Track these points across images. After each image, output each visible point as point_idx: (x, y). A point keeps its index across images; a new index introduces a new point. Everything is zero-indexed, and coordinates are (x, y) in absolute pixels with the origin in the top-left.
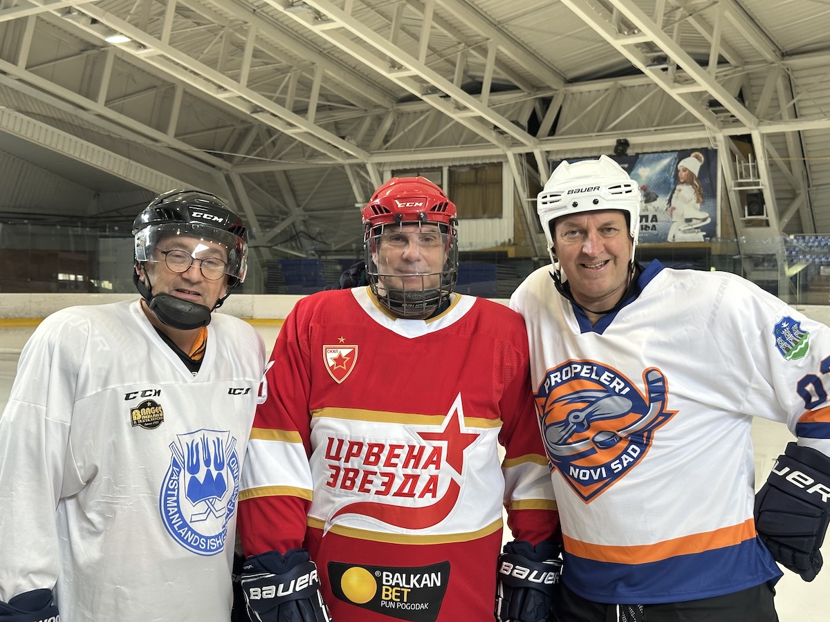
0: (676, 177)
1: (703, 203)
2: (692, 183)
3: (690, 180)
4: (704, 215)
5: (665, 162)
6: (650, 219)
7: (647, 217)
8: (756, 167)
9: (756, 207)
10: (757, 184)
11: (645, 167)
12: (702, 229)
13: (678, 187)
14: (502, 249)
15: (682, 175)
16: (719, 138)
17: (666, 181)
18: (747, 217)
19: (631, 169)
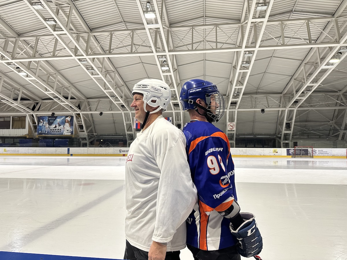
0: (65, 121)
1: (70, 127)
2: (68, 123)
3: (68, 122)
4: (71, 129)
5: (63, 118)
8: (81, 120)
9: (82, 128)
10: (82, 123)
11: (59, 119)
12: (70, 132)
13: (66, 123)
14: (25, 136)
15: (66, 121)
16: (74, 114)
17: (63, 122)
18: (80, 130)
19: (55, 119)
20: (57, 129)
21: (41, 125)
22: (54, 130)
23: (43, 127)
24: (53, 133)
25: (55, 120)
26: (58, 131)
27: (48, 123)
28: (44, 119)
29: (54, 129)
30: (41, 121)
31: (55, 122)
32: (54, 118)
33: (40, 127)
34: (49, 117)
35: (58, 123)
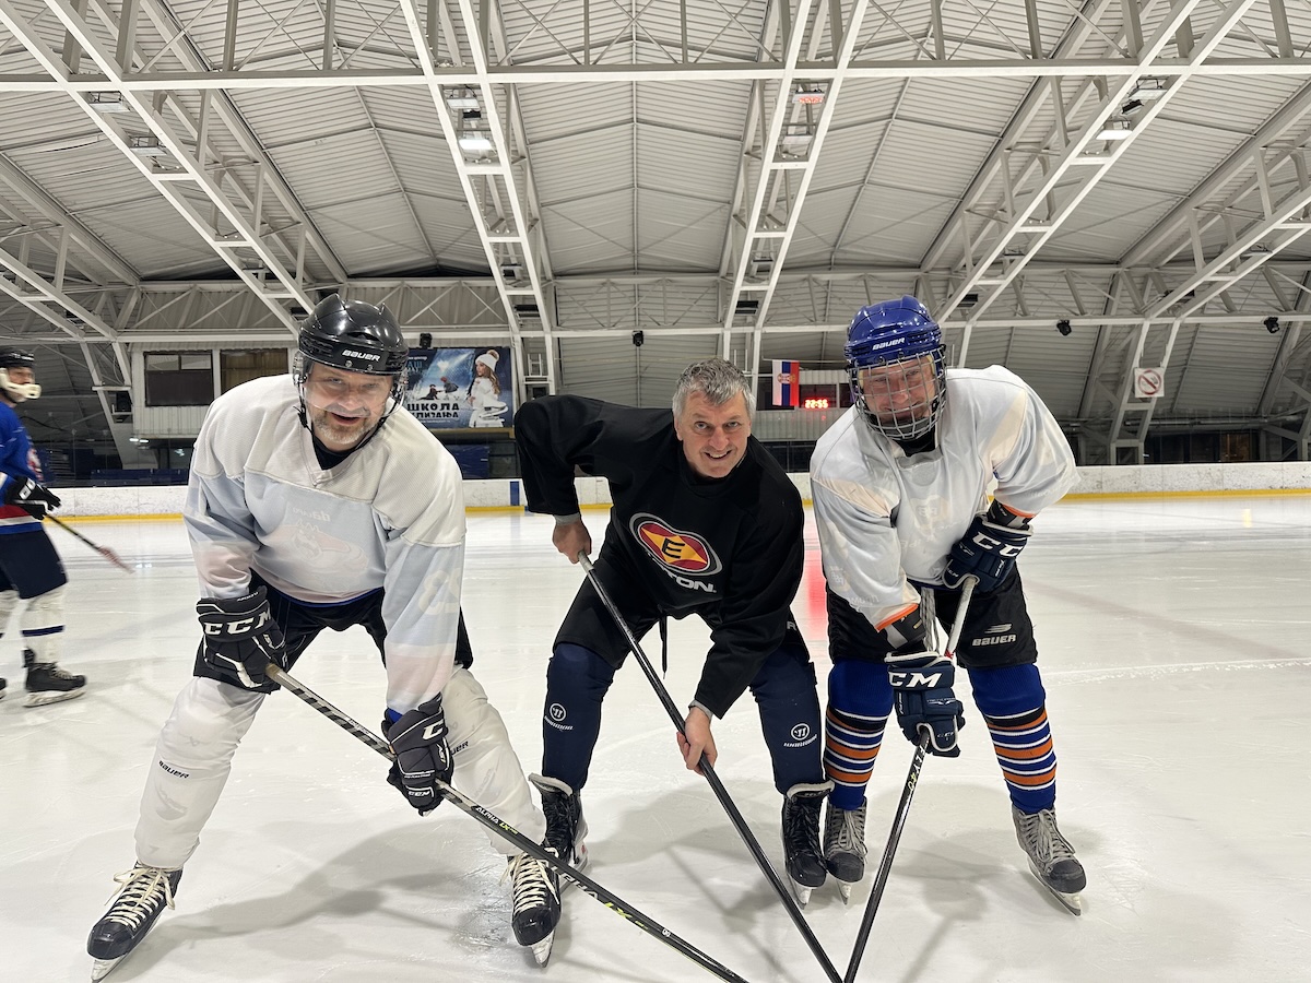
0: (475, 371)
1: (500, 394)
2: (489, 377)
3: (487, 374)
4: (503, 404)
5: (463, 357)
6: (451, 407)
7: (448, 405)
8: (545, 365)
10: (545, 379)
11: (444, 360)
12: (501, 416)
13: (477, 380)
15: (480, 369)
16: (514, 334)
17: (464, 374)
19: (430, 361)
22: (424, 407)
25: (426, 364)
26: (445, 410)
29: (425, 402)
31: (427, 373)
32: (425, 358)
35: (441, 376)
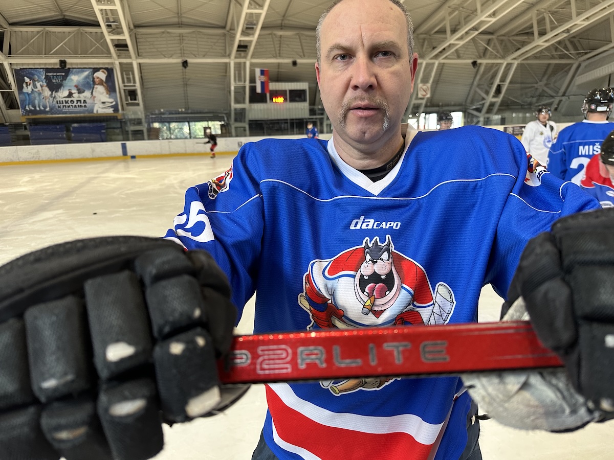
1: (110, 95)
2: (102, 85)
3: (101, 83)
4: (111, 100)
5: (86, 73)
6: (82, 102)
8: (134, 78)
9: (133, 97)
11: (75, 75)
12: (112, 107)
13: (96, 86)
15: (97, 80)
16: (115, 61)
17: (88, 83)
18: (130, 102)
19: (67, 76)
20: (75, 100)
21: (28, 89)
23: (36, 95)
24: (66, 110)
25: (65, 78)
26: (79, 104)
27: (48, 86)
28: (33, 75)
30: (27, 80)
31: (66, 82)
32: (63, 74)
33: (27, 95)
34: (48, 70)
35: (74, 84)
